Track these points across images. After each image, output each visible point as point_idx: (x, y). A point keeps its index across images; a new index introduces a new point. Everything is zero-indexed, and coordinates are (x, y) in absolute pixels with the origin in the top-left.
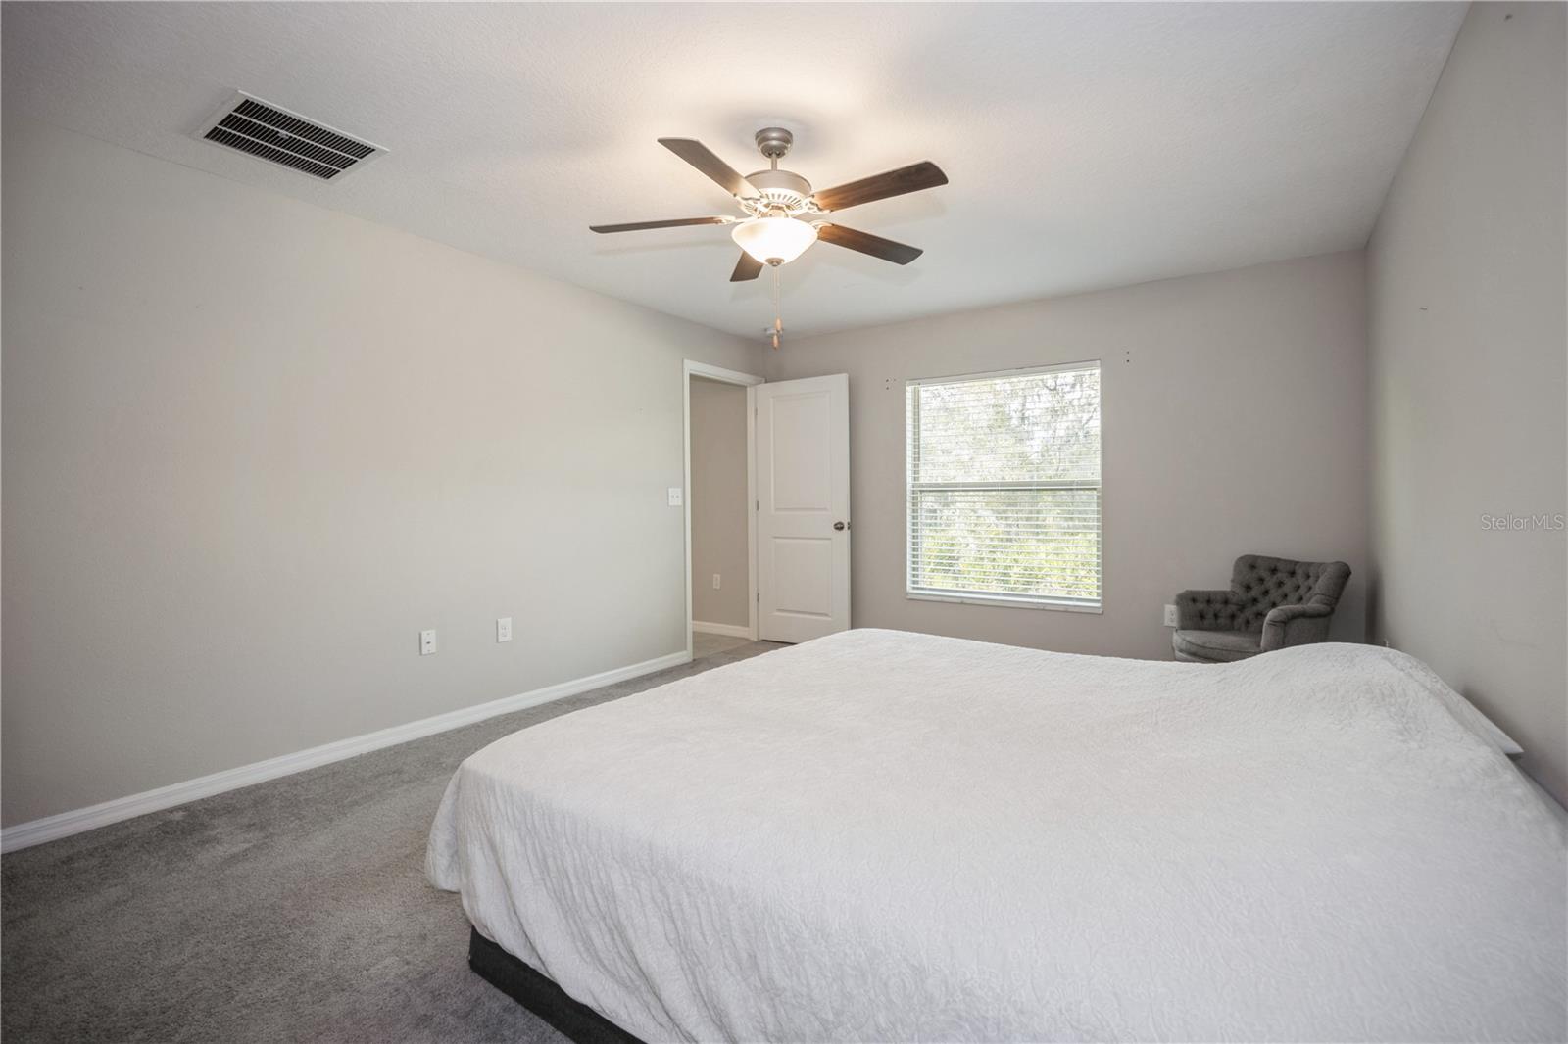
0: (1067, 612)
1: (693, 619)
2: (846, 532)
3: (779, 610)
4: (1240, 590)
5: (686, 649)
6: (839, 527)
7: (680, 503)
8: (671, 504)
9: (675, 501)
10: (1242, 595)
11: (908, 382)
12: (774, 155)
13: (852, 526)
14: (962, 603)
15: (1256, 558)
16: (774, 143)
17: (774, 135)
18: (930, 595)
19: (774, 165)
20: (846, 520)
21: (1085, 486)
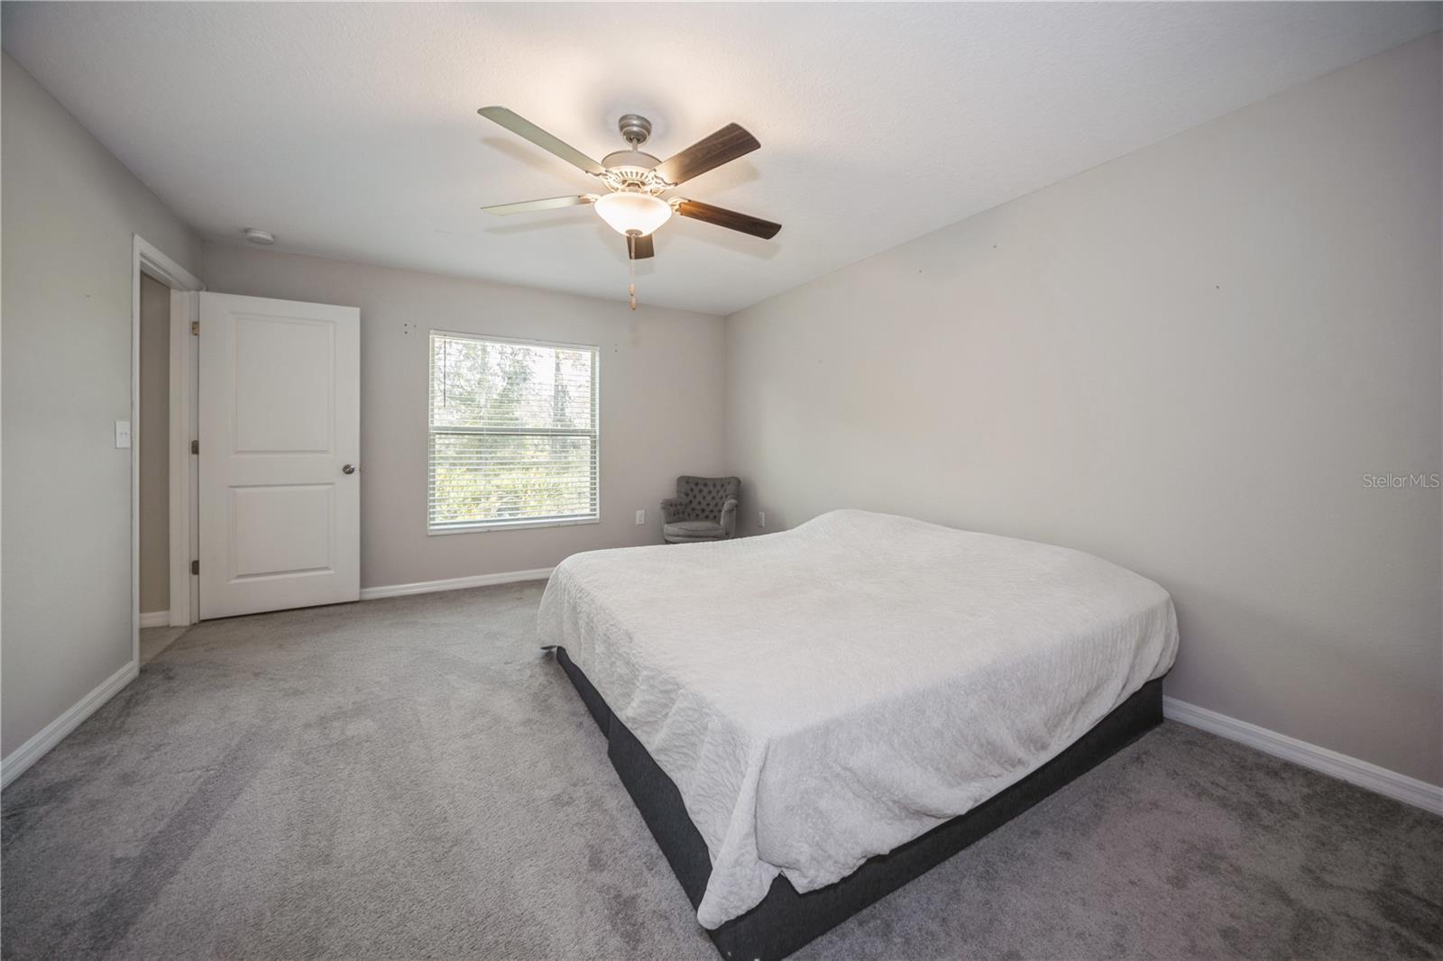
0: (558, 526)
1: (141, 611)
2: (356, 476)
3: (239, 577)
4: (683, 496)
5: (132, 660)
6: (348, 470)
7: (128, 445)
8: (118, 446)
9: (123, 442)
10: (685, 500)
11: (432, 331)
12: (635, 141)
13: (365, 470)
14: (488, 531)
15: (689, 477)
16: (635, 129)
17: (635, 122)
18: (454, 529)
19: (635, 148)
20: (355, 464)
21: (583, 433)
